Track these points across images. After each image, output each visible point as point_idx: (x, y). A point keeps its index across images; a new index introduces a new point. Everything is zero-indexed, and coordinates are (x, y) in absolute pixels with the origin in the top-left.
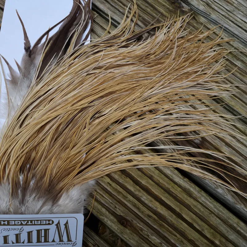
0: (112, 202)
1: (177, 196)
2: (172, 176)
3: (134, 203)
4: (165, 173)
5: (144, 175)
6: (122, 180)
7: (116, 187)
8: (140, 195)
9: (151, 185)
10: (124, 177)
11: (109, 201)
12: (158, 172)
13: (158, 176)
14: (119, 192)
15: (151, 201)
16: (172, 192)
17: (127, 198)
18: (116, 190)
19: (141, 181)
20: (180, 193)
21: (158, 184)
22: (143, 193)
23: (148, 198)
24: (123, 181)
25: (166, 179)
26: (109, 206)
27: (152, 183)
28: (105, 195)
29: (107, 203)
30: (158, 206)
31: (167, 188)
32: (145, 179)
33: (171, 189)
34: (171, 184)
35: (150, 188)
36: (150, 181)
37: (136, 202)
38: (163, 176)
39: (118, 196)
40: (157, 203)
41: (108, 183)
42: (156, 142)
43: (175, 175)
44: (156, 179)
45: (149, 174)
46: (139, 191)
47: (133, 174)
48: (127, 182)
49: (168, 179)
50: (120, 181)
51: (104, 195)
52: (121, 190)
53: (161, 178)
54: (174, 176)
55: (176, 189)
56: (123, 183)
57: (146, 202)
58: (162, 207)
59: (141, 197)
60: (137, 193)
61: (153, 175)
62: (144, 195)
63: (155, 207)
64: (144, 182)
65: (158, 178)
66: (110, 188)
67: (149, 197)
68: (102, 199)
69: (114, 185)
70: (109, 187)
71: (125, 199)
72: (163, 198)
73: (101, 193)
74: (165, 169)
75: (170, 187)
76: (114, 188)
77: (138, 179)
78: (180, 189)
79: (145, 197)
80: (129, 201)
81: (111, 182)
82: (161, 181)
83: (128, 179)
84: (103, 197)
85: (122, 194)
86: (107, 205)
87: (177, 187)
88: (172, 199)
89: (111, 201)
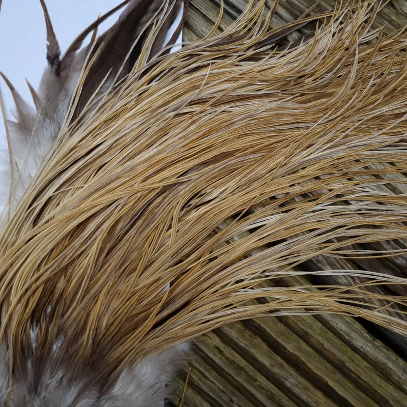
0: (224, 390)
1: (360, 377)
2: (348, 336)
3: (271, 392)
4: (333, 327)
5: (290, 331)
6: (244, 342)
7: (233, 356)
8: (283, 375)
9: (305, 353)
10: (250, 336)
11: (219, 388)
12: (320, 325)
13: (320, 335)
14: (239, 368)
15: (306, 389)
16: (350, 370)
17: (256, 381)
18: (232, 363)
19: (285, 345)
20: (366, 373)
21: (320, 352)
22: (288, 372)
23: (299, 383)
24: (247, 343)
25: (337, 340)
26: (217, 399)
27: (308, 349)
28: (210, 374)
29: (213, 392)
30: (320, 400)
31: (339, 360)
32: (293, 341)
33: (346, 364)
34: (346, 352)
35: (303, 359)
36: (304, 345)
37: (275, 390)
38: (331, 334)
39: (238, 376)
40: (319, 394)
41: (217, 347)
42: (316, 262)
43: (355, 334)
44: (315, 340)
45: (302, 329)
46: (281, 366)
47: (268, 330)
48: (255, 346)
49: (341, 342)
50: (241, 344)
51: (207, 374)
52: (242, 363)
53: (326, 339)
54: (353, 334)
55: (358, 363)
56: (247, 348)
57: (296, 390)
58: (329, 402)
59: (285, 379)
60: (276, 370)
61: (310, 332)
62: (291, 374)
63: (315, 402)
64: (290, 347)
65: (321, 339)
66: (221, 359)
67: (302, 380)
68: (204, 383)
69: (228, 351)
70: (219, 355)
71: (251, 384)
72: (331, 384)
73: (201, 369)
74: (334, 320)
75: (345, 358)
76: (227, 359)
77: (279, 341)
78: (365, 364)
79: (293, 380)
80: (260, 388)
81: (222, 346)
82: (327, 345)
83: (258, 340)
84: (205, 377)
85: (246, 372)
86: (214, 396)
87: (360, 359)
88: (350, 385)
89: (221, 387)
